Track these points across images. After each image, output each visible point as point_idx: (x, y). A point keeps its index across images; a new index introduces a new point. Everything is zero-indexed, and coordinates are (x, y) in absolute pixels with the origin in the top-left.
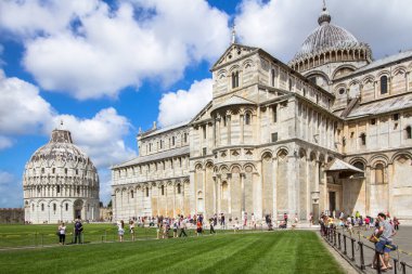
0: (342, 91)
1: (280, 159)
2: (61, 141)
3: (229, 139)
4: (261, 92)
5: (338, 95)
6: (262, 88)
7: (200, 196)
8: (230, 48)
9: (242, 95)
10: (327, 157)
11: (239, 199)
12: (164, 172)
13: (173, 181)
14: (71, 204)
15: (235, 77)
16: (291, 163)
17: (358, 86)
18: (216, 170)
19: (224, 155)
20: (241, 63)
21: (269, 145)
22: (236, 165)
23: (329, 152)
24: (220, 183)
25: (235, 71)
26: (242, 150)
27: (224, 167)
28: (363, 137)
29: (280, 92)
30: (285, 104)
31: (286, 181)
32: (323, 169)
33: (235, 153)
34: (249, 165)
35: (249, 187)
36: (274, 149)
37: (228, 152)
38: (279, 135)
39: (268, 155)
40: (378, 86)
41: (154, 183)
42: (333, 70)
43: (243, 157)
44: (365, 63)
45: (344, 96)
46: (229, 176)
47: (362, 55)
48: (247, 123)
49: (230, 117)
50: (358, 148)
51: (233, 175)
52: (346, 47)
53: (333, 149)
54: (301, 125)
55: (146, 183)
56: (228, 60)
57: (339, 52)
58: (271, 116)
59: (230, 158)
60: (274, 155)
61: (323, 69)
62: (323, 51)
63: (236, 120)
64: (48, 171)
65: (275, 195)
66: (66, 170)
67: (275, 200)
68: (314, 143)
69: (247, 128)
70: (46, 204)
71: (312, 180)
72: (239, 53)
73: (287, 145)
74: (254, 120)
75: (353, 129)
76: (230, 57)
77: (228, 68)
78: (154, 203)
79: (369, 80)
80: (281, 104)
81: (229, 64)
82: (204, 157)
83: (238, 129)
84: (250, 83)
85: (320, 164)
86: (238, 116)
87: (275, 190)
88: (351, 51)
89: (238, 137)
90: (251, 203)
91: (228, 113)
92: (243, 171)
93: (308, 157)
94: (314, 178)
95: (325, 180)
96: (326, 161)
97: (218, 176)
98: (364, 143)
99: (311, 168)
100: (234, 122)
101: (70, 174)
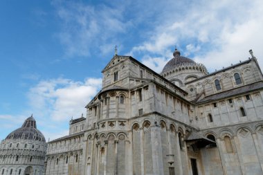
0: (192, 90)
1: (145, 129)
3: (108, 114)
4: (131, 82)
5: (189, 93)
6: (132, 79)
7: (89, 161)
8: (114, 59)
9: (119, 85)
10: (184, 129)
11: (113, 163)
12: (79, 145)
14: (23, 170)
15: (116, 74)
16: (154, 131)
17: (201, 86)
20: (119, 66)
21: (136, 118)
23: (186, 126)
24: (99, 149)
25: (116, 71)
26: (117, 122)
27: (103, 135)
28: (210, 116)
29: (143, 81)
30: (146, 88)
31: (150, 147)
32: (183, 139)
33: (111, 124)
34: (122, 134)
35: (122, 152)
36: (140, 121)
37: (106, 124)
38: (144, 110)
39: (136, 126)
40: (214, 85)
41: (72, 153)
42: (184, 78)
43: (117, 128)
45: (194, 92)
46: (106, 143)
48: (122, 102)
50: (208, 124)
51: (110, 142)
53: (188, 124)
54: (160, 103)
55: (66, 153)
56: (112, 65)
58: (138, 97)
59: (107, 129)
60: (141, 126)
61: (178, 77)
63: (113, 100)
64: (14, 146)
65: (142, 160)
66: (26, 145)
67: (142, 164)
68: (172, 117)
69: (121, 106)
70: (6, 169)
71: (174, 148)
72: (119, 60)
73: (150, 117)
74: (126, 101)
75: (202, 111)
76: (113, 63)
77: (112, 70)
78: (70, 168)
79: (208, 82)
80: (144, 88)
81: (112, 67)
82: (93, 129)
84: (124, 77)
85: (180, 134)
87: (142, 155)
89: (114, 112)
90: (123, 167)
93: (169, 127)
94: (175, 145)
95: (185, 148)
96: (184, 133)
97: (99, 143)
98: (211, 121)
99: (171, 137)
100: (112, 101)
101: (28, 148)
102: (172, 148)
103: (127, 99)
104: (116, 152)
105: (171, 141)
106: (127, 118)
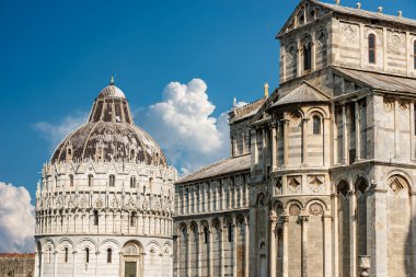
9: (314, 83)
15: (307, 51)
19: (279, 184)
22: (295, 203)
26: (305, 178)
33: (294, 182)
43: (305, 189)
49: (288, 122)
51: (291, 218)
56: (299, 23)
59: (287, 191)
76: (301, 19)
81: (299, 30)
84: (323, 65)
86: (299, 122)
91: (286, 116)
92: (306, 213)
103: (326, 122)
106: (327, 167)
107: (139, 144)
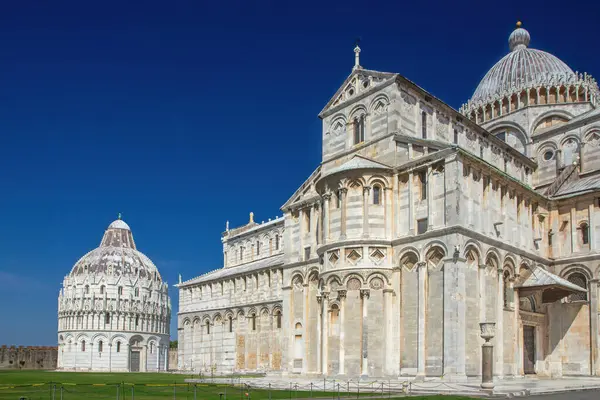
0: (548, 154)
1: (432, 265)
2: (116, 244)
3: (343, 230)
4: (400, 149)
5: (541, 162)
6: (401, 141)
7: (299, 331)
8: (352, 79)
9: (369, 155)
10: (518, 260)
11: (357, 337)
12: (257, 291)
13: (270, 306)
14: (125, 343)
15: (359, 124)
16: (451, 272)
17: (575, 145)
18: (321, 284)
19: (335, 258)
20: (367, 100)
21: (412, 240)
22: (354, 276)
23: (523, 254)
24: (326, 308)
25: (358, 115)
26: (366, 250)
27: (334, 279)
28: (584, 229)
29: (432, 147)
30: (440, 166)
31: (441, 304)
32: (511, 285)
33: (353, 254)
34: (378, 275)
35: (379, 315)
36: (421, 248)
37: (342, 253)
38: (431, 222)
39: (411, 258)
41: (241, 310)
42: (533, 119)
43: (366, 261)
44: (588, 107)
45: (552, 162)
46: (342, 295)
47: (582, 96)
48: (377, 201)
49: (345, 191)
50: (576, 249)
51: (350, 293)
52: (553, 83)
53: (529, 249)
54: (469, 204)
55: (229, 309)
56: (348, 98)
57: (543, 91)
58: (416, 188)
59: (344, 264)
60: (422, 259)
61: (516, 118)
62: (516, 89)
63: (356, 196)
64: (95, 290)
65: (422, 331)
66: (120, 288)
67: (422, 339)
68: (494, 237)
69: (375, 210)
70: (88, 340)
71: (491, 305)
72: (366, 85)
73: (443, 239)
74: (387, 197)
75: (567, 216)
76: (352, 92)
77: (346, 111)
78: (241, 341)
79: (594, 134)
80: (433, 166)
81: (348, 104)
82: (305, 263)
83: (360, 212)
84: (382, 134)
85: (506, 274)
86: (360, 191)
87: (422, 321)
88: (563, 90)
89: (358, 226)
91: (343, 184)
92: (367, 287)
93: (484, 260)
95: (514, 304)
96: (517, 271)
97: (324, 296)
98: (586, 240)
99: (488, 282)
100: (352, 199)
101: (126, 295)
102: (488, 306)
103: (388, 192)
104: (365, 314)
105: (486, 291)
106: (390, 239)
107: (142, 264)
